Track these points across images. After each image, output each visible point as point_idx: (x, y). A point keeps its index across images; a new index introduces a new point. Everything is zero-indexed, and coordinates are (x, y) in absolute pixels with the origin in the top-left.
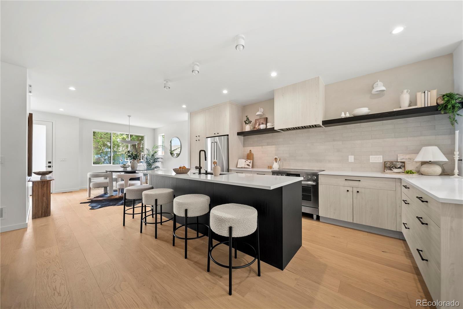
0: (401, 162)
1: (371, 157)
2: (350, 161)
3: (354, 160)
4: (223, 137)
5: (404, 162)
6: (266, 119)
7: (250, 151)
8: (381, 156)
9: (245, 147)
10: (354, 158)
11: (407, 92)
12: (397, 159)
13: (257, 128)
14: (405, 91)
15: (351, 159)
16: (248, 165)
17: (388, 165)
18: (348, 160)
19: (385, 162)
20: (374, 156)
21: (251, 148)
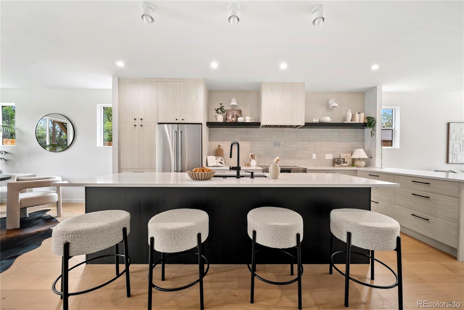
0: (343, 159)
1: (326, 155)
2: (313, 158)
3: (316, 157)
4: (186, 126)
5: (344, 159)
6: (240, 111)
7: (219, 146)
8: (332, 155)
9: (212, 141)
10: (316, 156)
11: (350, 111)
12: (340, 157)
13: (231, 120)
14: (350, 110)
15: (314, 156)
16: (221, 163)
17: (336, 161)
18: (312, 157)
19: (334, 159)
20: (328, 154)
21: (220, 143)
